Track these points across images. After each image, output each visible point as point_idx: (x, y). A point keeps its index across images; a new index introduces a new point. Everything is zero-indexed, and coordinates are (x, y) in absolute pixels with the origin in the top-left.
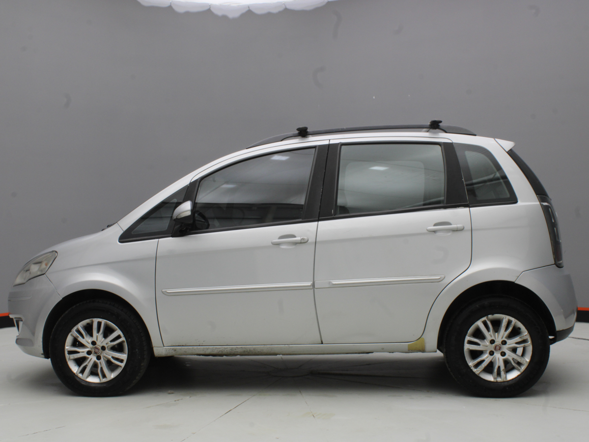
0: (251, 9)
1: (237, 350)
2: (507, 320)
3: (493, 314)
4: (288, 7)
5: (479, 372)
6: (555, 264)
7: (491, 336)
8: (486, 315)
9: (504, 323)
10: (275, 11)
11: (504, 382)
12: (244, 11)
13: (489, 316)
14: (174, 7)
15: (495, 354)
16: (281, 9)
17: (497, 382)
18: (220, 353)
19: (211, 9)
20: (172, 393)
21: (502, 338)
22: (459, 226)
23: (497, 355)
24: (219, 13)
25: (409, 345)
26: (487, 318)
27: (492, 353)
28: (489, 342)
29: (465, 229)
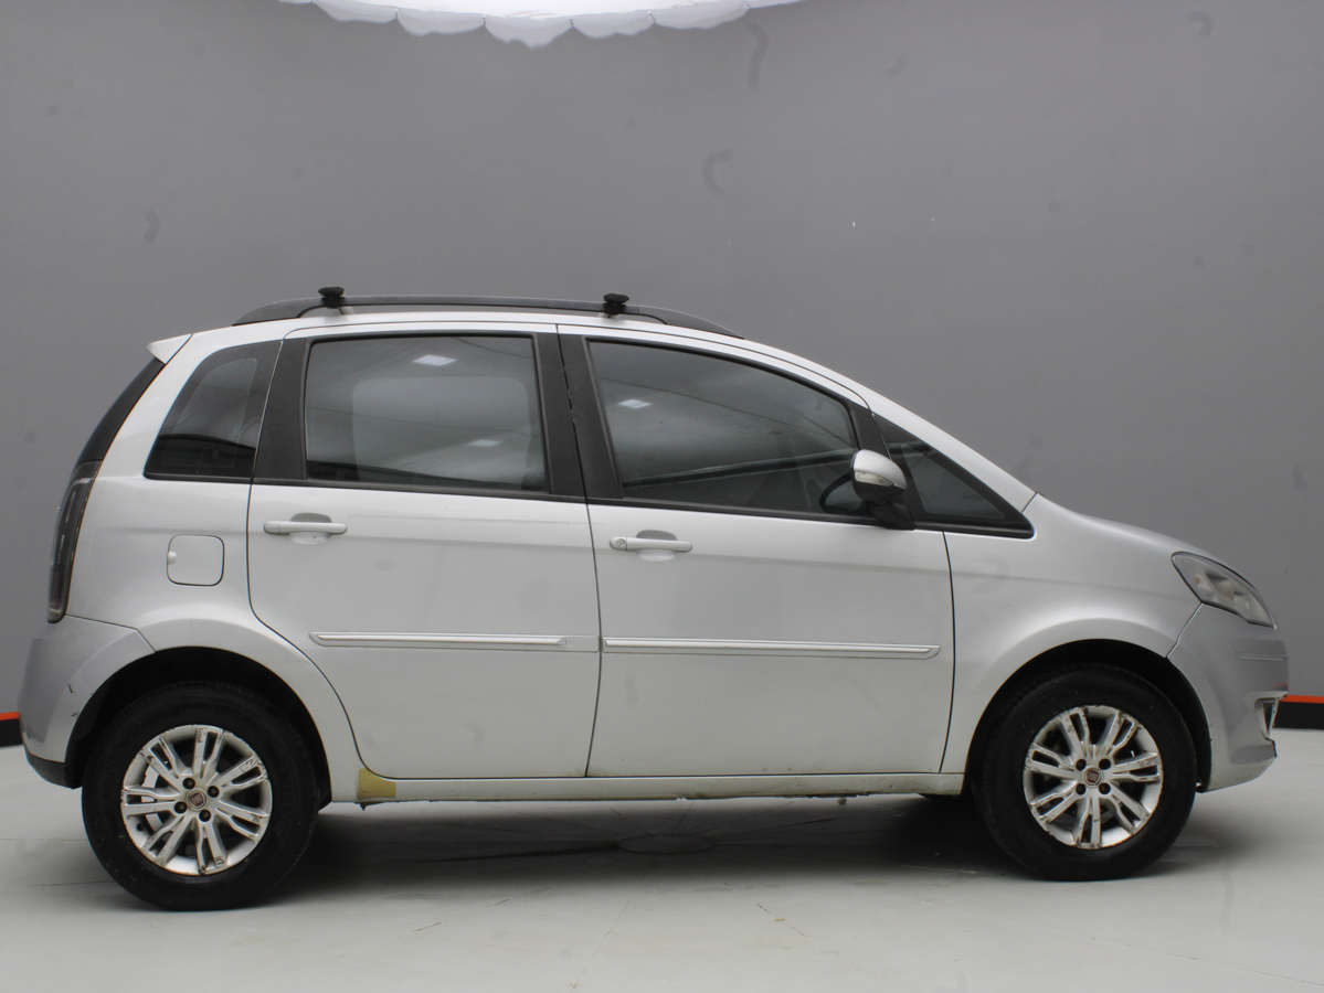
0: (576, 26)
4: (660, 22)
10: (630, 31)
12: (561, 31)
14: (404, 23)
16: (645, 26)
19: (487, 26)
24: (506, 37)
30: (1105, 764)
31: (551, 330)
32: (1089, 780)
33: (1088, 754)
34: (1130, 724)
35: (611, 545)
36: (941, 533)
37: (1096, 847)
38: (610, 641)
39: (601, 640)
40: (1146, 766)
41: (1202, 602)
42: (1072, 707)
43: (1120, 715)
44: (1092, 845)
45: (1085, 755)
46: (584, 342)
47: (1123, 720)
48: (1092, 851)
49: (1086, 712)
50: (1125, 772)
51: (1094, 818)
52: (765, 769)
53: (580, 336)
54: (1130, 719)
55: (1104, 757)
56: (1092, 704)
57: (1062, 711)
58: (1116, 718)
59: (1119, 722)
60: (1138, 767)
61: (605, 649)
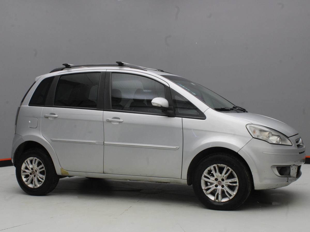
30: (223, 180)
31: (105, 71)
32: (219, 184)
33: (218, 177)
34: (229, 170)
35: (106, 120)
36: (181, 118)
37: (220, 202)
38: (105, 143)
39: (104, 142)
40: (233, 181)
41: (253, 138)
42: (214, 164)
43: (227, 167)
44: (219, 201)
45: (217, 177)
46: (111, 73)
47: (227, 168)
48: (219, 202)
49: (218, 166)
50: (228, 182)
51: (219, 194)
52: (141, 175)
53: (110, 72)
54: (229, 168)
55: (222, 178)
56: (219, 164)
57: (211, 165)
58: (225, 168)
59: (226, 169)
60: (231, 181)
61: (104, 144)
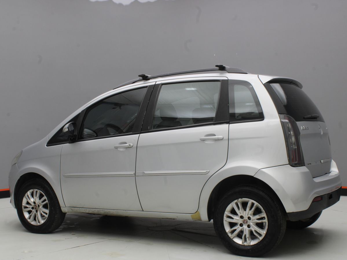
1: (101, 212)
2: (251, 203)
3: (242, 198)
5: (233, 237)
6: (289, 164)
7: (240, 213)
8: (238, 198)
9: (249, 205)
11: (249, 246)
13: (239, 199)
15: (244, 226)
17: (244, 245)
18: (93, 213)
20: (74, 235)
21: (248, 215)
22: (220, 137)
23: (245, 227)
25: (191, 215)
26: (238, 201)
27: (241, 225)
28: (239, 217)
29: (224, 138)
